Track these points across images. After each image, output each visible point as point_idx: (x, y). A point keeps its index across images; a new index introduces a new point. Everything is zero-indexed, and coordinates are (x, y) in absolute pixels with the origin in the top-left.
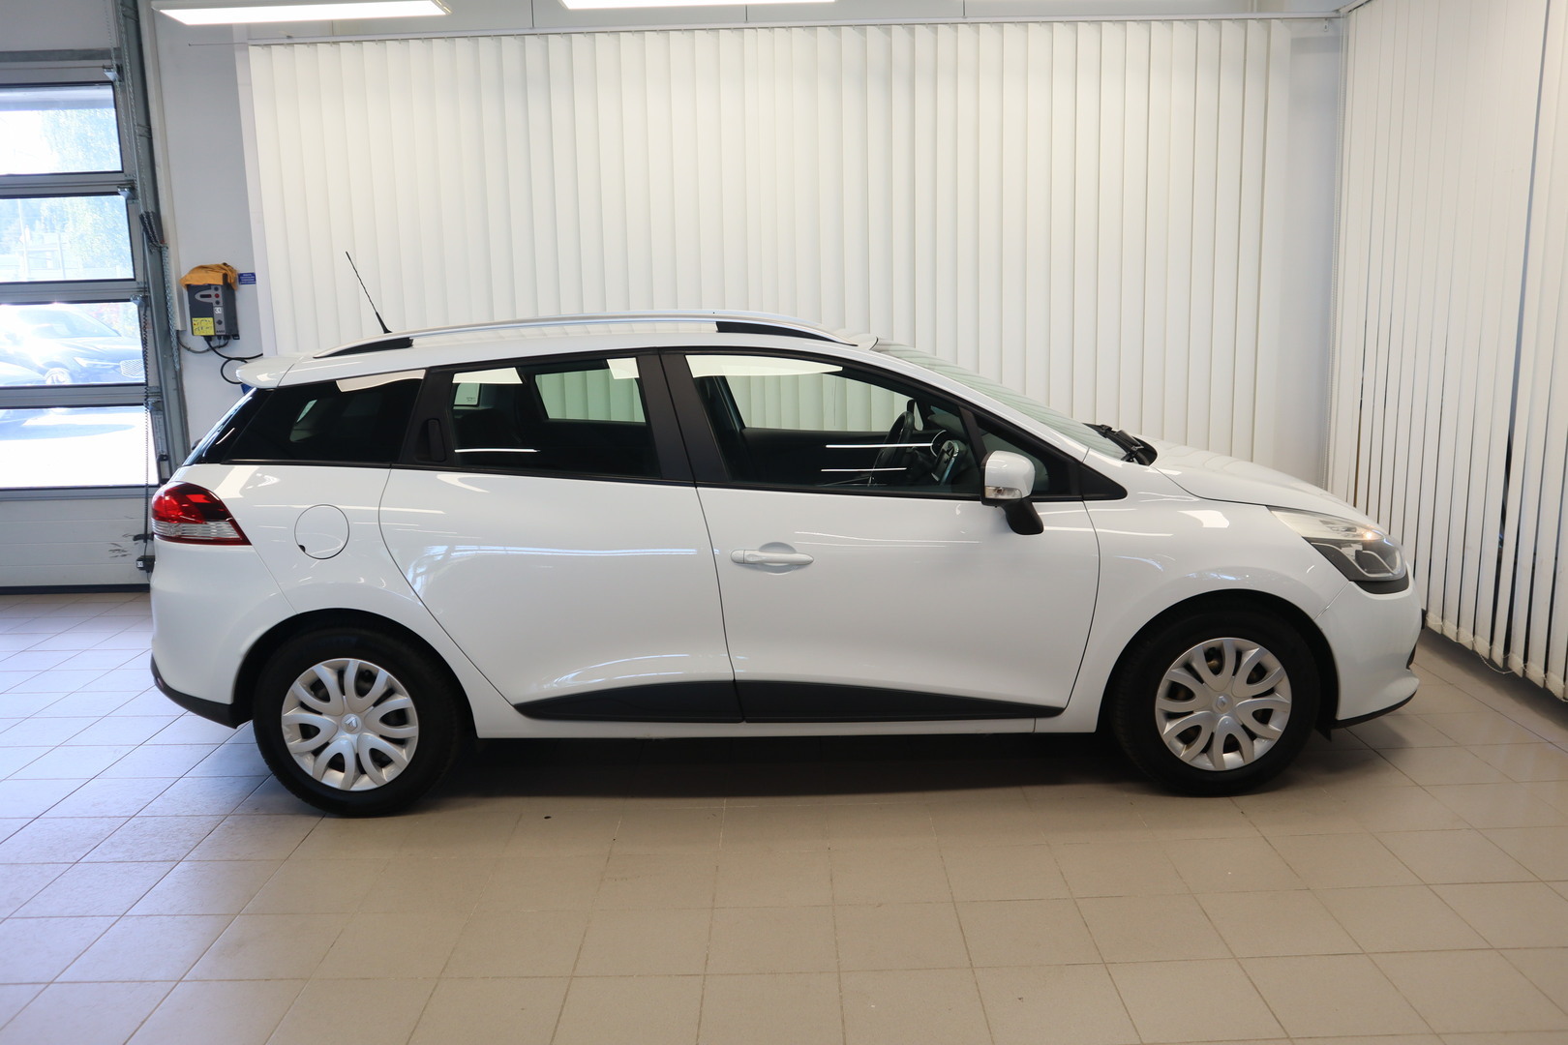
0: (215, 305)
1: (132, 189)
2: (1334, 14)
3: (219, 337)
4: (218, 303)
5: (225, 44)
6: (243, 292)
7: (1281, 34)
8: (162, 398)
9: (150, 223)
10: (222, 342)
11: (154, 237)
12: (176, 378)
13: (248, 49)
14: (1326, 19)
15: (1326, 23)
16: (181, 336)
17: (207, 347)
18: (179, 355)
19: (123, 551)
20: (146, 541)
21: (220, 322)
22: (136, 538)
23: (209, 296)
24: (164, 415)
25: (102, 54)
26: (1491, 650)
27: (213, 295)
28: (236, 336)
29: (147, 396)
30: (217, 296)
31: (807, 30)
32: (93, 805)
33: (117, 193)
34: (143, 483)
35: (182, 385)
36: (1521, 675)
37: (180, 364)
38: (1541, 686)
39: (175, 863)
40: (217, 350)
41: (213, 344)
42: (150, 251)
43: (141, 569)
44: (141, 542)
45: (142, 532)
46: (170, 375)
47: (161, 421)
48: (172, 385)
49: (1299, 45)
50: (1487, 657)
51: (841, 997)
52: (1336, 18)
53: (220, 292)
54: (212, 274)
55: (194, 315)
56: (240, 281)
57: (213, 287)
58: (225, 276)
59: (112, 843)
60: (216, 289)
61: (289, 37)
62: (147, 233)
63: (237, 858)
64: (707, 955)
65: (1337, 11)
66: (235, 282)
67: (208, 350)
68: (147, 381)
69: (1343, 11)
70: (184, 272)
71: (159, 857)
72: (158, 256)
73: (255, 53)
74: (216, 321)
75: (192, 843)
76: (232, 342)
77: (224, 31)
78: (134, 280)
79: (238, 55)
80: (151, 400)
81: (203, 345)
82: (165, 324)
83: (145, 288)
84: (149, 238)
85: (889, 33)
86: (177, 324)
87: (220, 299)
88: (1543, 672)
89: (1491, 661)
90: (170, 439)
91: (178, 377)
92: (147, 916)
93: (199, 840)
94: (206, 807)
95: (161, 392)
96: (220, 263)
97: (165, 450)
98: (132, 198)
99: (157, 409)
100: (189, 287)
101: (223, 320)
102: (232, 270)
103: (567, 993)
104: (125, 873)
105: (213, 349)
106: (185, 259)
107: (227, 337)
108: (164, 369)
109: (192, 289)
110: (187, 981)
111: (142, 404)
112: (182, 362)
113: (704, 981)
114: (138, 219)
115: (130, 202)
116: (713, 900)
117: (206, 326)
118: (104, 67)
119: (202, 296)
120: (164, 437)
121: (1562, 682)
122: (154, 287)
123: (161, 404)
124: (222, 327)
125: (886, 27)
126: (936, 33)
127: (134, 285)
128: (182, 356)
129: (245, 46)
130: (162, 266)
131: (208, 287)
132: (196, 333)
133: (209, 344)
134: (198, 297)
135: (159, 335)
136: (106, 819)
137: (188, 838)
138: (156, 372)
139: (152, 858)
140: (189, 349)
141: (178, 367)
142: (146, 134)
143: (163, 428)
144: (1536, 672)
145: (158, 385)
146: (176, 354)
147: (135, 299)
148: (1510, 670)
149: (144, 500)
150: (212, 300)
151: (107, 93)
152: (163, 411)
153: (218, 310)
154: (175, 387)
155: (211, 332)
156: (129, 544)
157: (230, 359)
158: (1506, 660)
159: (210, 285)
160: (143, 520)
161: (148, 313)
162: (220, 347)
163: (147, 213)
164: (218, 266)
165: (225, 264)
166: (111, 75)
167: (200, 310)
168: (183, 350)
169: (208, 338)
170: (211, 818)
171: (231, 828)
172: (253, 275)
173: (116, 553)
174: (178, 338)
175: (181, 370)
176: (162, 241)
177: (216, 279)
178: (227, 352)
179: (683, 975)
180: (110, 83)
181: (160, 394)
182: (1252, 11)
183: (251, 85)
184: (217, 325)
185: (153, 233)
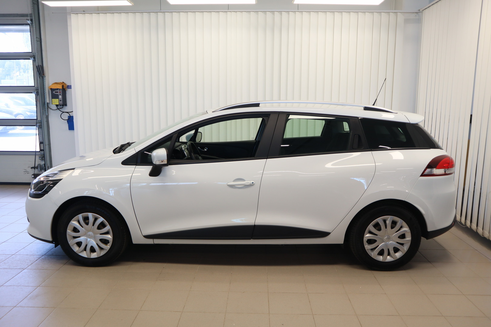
0: (59, 95)
1: (34, 58)
2: (418, 11)
3: (60, 105)
4: (60, 94)
5: (64, 13)
6: (68, 91)
7: (401, 17)
8: (42, 124)
9: (39, 69)
10: (61, 107)
11: (41, 73)
12: (47, 118)
13: (71, 15)
14: (416, 13)
15: (416, 14)
16: (48, 104)
17: (56, 108)
18: (48, 111)
19: (28, 172)
20: (35, 169)
21: (61, 101)
22: (32, 168)
23: (58, 92)
24: (42, 129)
25: (26, 15)
26: (461, 219)
27: (59, 92)
28: (66, 105)
29: (37, 123)
30: (60, 92)
31: (248, 12)
32: (2, 251)
33: (29, 59)
34: (34, 150)
35: (48, 120)
36: (469, 227)
37: (48, 113)
38: (475, 231)
39: (23, 270)
40: (60, 109)
41: (58, 107)
42: (39, 77)
43: (33, 178)
44: (33, 169)
45: (34, 166)
46: (45, 117)
47: (41, 131)
48: (45, 120)
49: (407, 21)
50: (459, 221)
51: (224, 321)
52: (419, 12)
53: (61, 91)
54: (59, 85)
55: (52, 98)
56: (68, 88)
57: (59, 89)
58: (63, 86)
59: (4, 263)
60: (60, 90)
61: (84, 11)
62: (38, 72)
63: (43, 269)
64: (185, 305)
65: (419, 10)
66: (66, 88)
67: (57, 109)
68: (37, 118)
69: (421, 10)
70: (50, 84)
71: (18, 267)
72: (42, 79)
73: (73, 16)
74: (59, 100)
75: (30, 264)
76: (65, 107)
77: (64, 9)
78: (34, 86)
79: (68, 17)
80: (38, 124)
81: (55, 108)
82: (44, 100)
83: (37, 89)
84: (39, 73)
85: (274, 14)
86: (47, 101)
87: (61, 93)
88: (476, 226)
89: (461, 223)
90: (44, 137)
91: (47, 117)
92: (10, 286)
93: (32, 263)
94: (37, 252)
95: (41, 122)
96: (62, 82)
97: (42, 140)
98: (34, 61)
99: (40, 127)
100: (51, 89)
101: (62, 100)
102: (65, 84)
103: (137, 316)
104: (6, 272)
105: (58, 109)
106: (51, 80)
107: (63, 105)
108: (43, 115)
109: (52, 90)
110: (17, 307)
111: (35, 126)
112: (49, 113)
113: (182, 313)
114: (36, 67)
115: (34, 62)
116: (191, 288)
117: (56, 101)
118: (27, 19)
119: (55, 92)
120: (42, 136)
121: (482, 230)
122: (40, 89)
123: (41, 126)
124: (61, 102)
125: (273, 12)
126: (289, 14)
127: (34, 88)
128: (49, 111)
129: (70, 14)
130: (43, 82)
131: (57, 89)
132: (53, 104)
133: (57, 107)
134: (54, 92)
135: (41, 104)
136: (5, 255)
137: (29, 262)
138: (40, 115)
139: (16, 268)
140: (51, 109)
141: (47, 114)
142: (40, 41)
143: (42, 133)
144: (474, 227)
145: (40, 120)
146: (47, 110)
147: (34, 92)
148: (466, 225)
149: (34, 156)
150: (59, 93)
151: (28, 28)
152: (42, 128)
153: (60, 97)
154: (46, 120)
155: (58, 104)
156: (30, 170)
157: (63, 112)
158: (465, 222)
159: (58, 89)
160: (34, 162)
161: (38, 97)
162: (61, 108)
163: (39, 65)
164: (61, 83)
165: (63, 82)
166: (29, 22)
167: (54, 96)
168: (49, 109)
169: (57, 106)
170: (38, 256)
171: (43, 259)
172: (71, 86)
173: (25, 173)
174: (48, 105)
175: (48, 115)
176: (44, 74)
177: (60, 87)
178: (63, 110)
179: (175, 312)
180: (28, 24)
181: (41, 123)
182: (393, 10)
183: (71, 26)
184: (60, 101)
185: (40, 72)
